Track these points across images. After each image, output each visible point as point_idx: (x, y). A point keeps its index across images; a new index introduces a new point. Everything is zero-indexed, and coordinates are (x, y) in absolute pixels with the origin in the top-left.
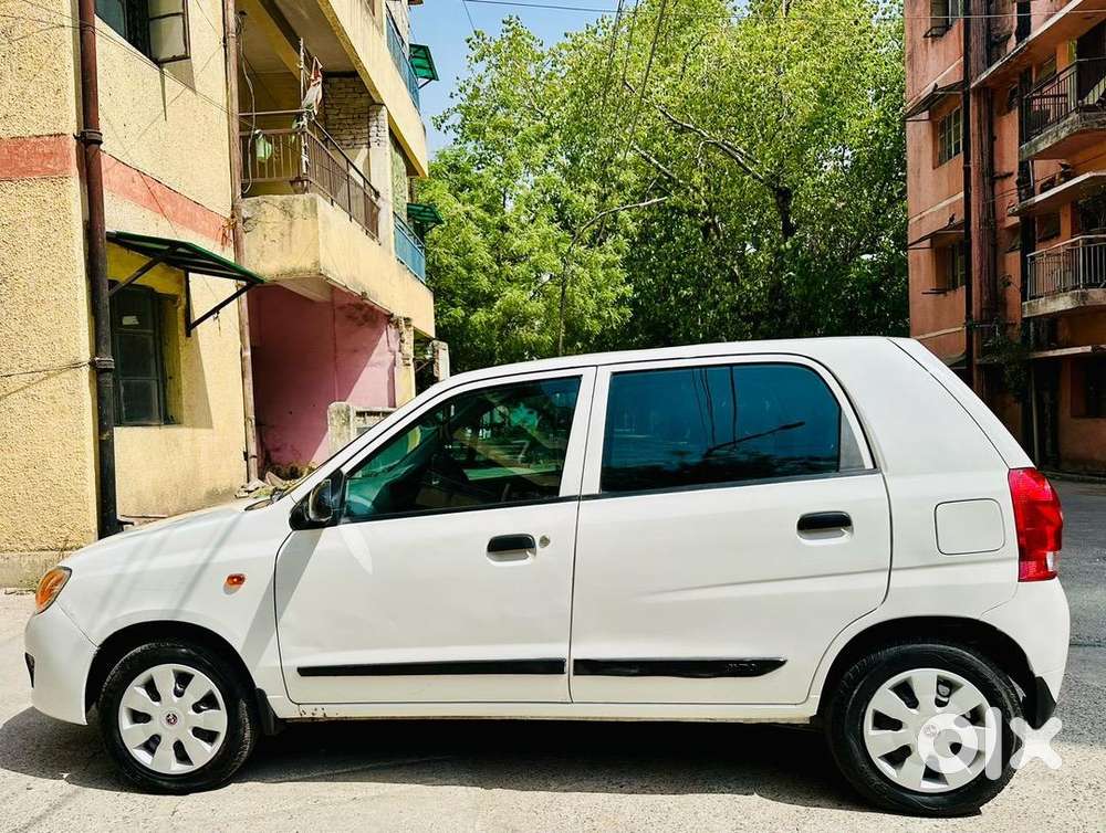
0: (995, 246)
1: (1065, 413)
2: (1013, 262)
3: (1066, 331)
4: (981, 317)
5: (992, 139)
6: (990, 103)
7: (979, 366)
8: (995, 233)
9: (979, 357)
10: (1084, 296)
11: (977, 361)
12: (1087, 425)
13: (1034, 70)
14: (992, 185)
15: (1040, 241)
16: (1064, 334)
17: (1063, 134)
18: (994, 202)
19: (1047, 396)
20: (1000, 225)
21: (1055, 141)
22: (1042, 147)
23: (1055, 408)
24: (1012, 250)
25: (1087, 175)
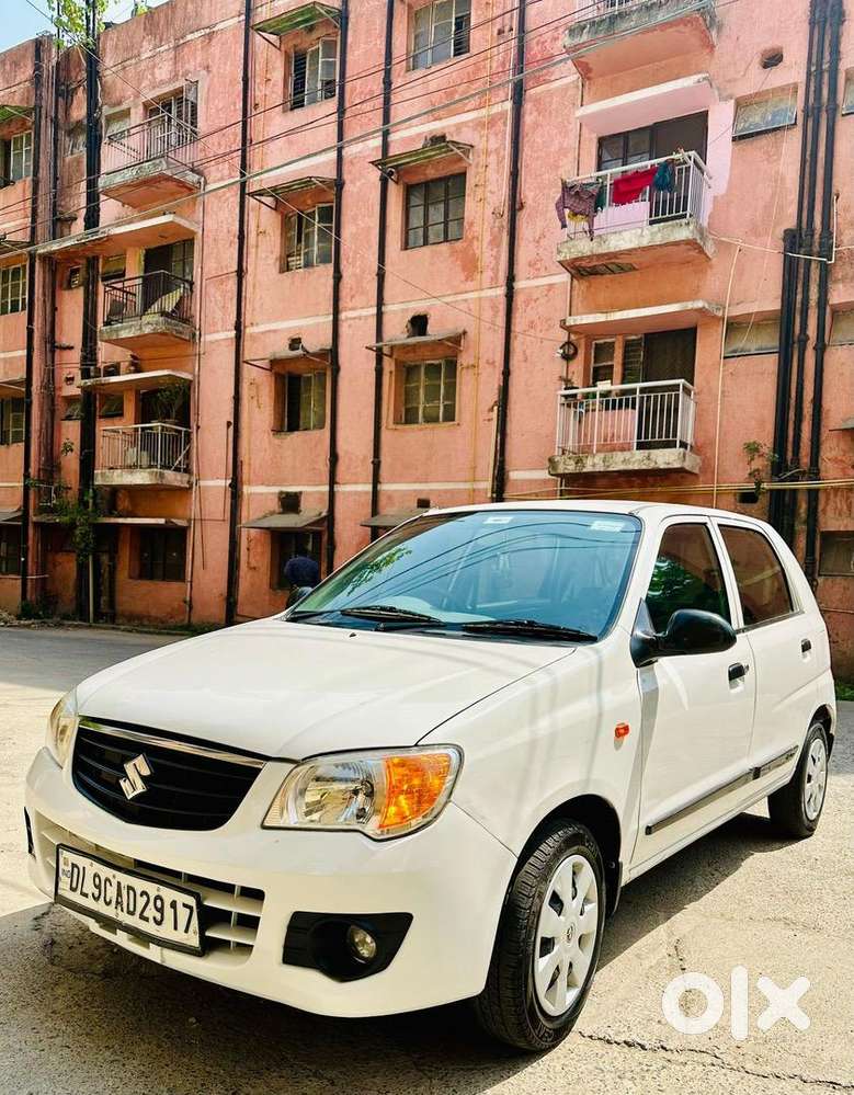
0: (53, 412)
1: (123, 575)
2: (71, 431)
3: (127, 503)
4: (39, 476)
5: (54, 309)
6: (54, 273)
7: (35, 524)
8: (53, 400)
9: (35, 515)
10: (162, 475)
11: (35, 519)
12: (145, 586)
13: (101, 260)
14: (53, 352)
15: (101, 417)
16: (123, 503)
17: (147, 330)
18: (53, 370)
19: (105, 558)
20: (57, 393)
21: (138, 333)
22: (124, 334)
23: (113, 571)
24: (69, 418)
25: (166, 372)
